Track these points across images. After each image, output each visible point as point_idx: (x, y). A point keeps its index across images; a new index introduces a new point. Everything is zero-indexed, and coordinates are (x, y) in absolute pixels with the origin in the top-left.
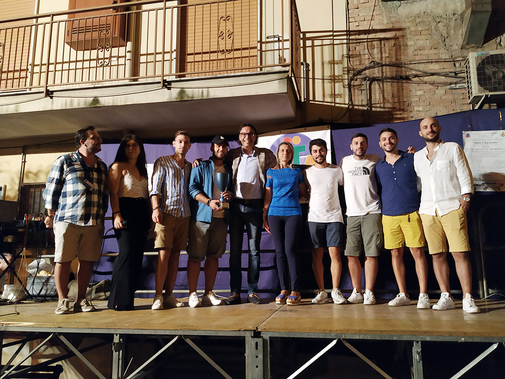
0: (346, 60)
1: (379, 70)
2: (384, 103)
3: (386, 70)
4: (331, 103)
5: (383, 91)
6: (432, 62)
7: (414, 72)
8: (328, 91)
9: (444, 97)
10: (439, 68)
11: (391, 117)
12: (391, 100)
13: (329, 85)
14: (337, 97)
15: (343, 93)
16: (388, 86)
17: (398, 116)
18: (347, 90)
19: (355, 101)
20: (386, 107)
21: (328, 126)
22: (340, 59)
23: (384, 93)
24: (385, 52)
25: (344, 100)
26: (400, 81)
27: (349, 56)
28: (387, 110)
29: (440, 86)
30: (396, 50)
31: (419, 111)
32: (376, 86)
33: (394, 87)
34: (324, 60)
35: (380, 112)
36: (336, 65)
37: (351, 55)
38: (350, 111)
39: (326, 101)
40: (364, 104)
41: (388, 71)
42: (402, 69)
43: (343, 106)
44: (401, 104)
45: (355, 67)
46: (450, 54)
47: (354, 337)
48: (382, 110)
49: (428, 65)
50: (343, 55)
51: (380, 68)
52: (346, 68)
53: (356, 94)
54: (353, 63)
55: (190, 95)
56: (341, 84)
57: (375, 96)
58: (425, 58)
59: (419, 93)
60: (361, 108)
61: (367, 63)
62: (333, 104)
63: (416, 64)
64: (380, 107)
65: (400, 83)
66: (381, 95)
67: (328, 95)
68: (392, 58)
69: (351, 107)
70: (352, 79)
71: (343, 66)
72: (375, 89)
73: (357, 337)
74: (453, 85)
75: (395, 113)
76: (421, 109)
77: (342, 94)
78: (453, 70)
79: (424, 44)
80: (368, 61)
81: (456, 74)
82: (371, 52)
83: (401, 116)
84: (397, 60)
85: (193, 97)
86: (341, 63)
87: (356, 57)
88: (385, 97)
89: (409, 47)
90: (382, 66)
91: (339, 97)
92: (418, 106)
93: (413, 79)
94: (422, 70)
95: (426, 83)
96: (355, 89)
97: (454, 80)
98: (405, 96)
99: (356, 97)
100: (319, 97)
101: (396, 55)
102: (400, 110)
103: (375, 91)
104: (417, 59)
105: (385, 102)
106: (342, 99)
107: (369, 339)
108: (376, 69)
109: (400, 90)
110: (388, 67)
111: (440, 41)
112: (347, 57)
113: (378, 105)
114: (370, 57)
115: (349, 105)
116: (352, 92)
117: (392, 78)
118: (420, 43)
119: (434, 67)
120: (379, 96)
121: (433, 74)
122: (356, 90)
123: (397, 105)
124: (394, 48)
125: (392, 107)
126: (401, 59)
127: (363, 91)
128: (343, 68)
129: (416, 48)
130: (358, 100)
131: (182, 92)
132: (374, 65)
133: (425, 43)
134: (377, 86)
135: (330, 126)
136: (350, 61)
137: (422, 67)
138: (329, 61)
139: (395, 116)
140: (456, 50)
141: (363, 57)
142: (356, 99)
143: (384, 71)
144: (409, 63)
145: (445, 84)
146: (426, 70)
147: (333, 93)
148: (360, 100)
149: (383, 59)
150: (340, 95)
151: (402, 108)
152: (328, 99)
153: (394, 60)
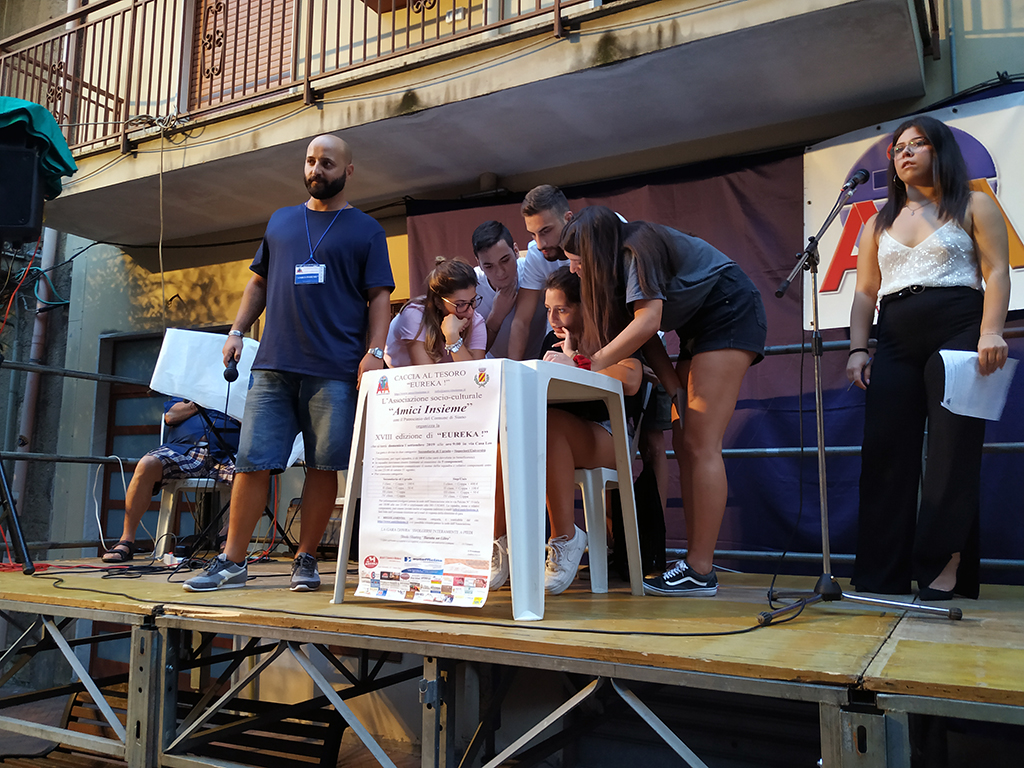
39: (1015, 26)
55: (628, 45)
85: (635, 49)
100: (993, 19)
131: (608, 41)
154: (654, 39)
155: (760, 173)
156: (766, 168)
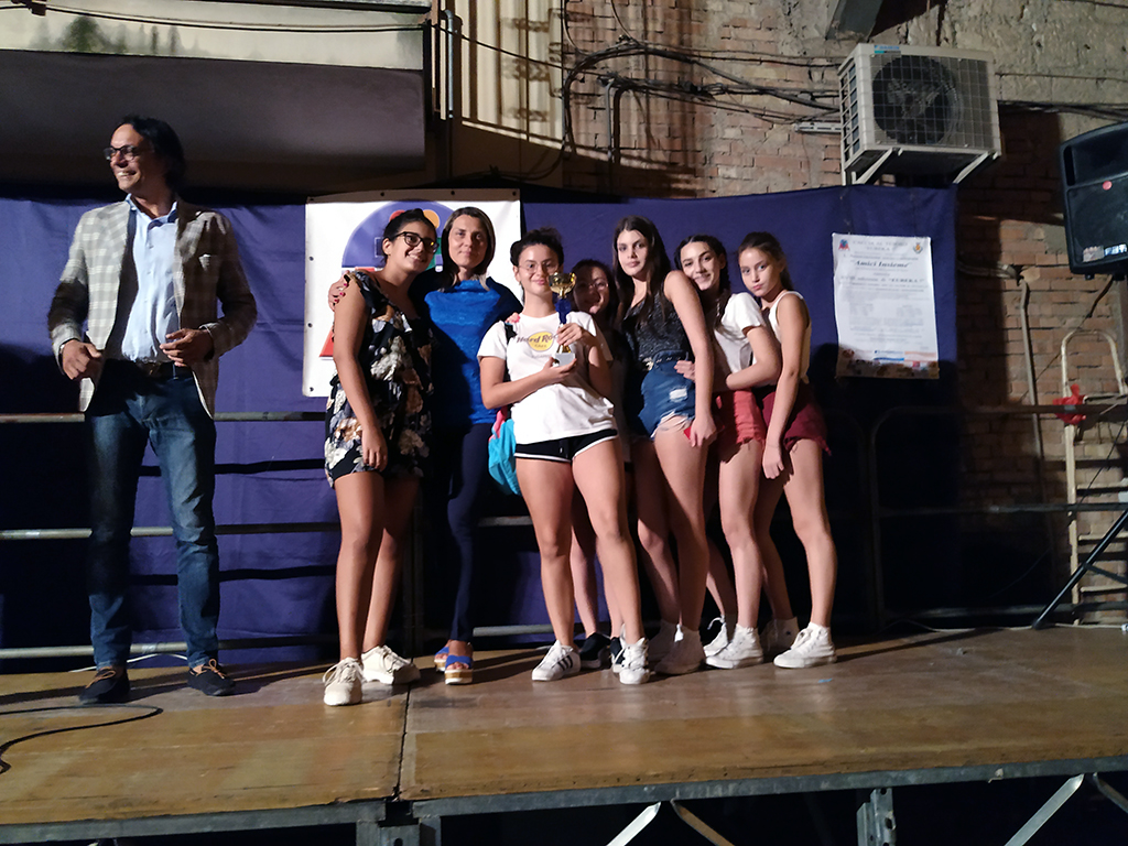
0: (557, 22)
1: (638, 61)
2: (649, 148)
3: (656, 65)
4: (519, 132)
5: (648, 119)
6: (761, 61)
7: (719, 80)
8: (510, 99)
9: (784, 151)
10: (776, 78)
11: (665, 185)
12: (665, 143)
13: (514, 82)
14: (535, 120)
15: (548, 109)
16: (659, 107)
17: (681, 186)
18: (559, 103)
19: (578, 134)
20: (653, 158)
21: (514, 190)
22: (544, 18)
23: (648, 123)
24: (655, 19)
25: (553, 129)
26: (688, 99)
27: (566, 15)
28: (655, 167)
29: (778, 123)
30: (681, 18)
31: (729, 178)
32: (630, 103)
33: (672, 111)
34: (503, 15)
35: (639, 170)
36: (532, 35)
37: (572, 13)
38: (567, 158)
39: (505, 124)
40: (599, 145)
41: (660, 69)
42: (692, 69)
43: (549, 143)
44: (687, 158)
45: (580, 47)
46: (801, 47)
47: (711, 791)
48: (644, 165)
49: (753, 67)
50: (550, 10)
51: (642, 57)
52: (557, 44)
53: (582, 117)
54: (576, 35)
56: (545, 84)
57: (629, 130)
58: (745, 49)
59: (731, 133)
60: (593, 154)
61: (610, 40)
62: (524, 137)
63: (724, 59)
64: (639, 158)
65: (687, 104)
66: (643, 127)
67: (510, 111)
68: (670, 36)
69: (568, 149)
70: (572, 78)
71: (551, 37)
72: (629, 109)
73: (719, 792)
74: (808, 124)
75: (675, 176)
76: (733, 173)
77: (546, 113)
78: (805, 86)
79: (744, 13)
80: (614, 35)
81: (813, 98)
82: (622, 12)
83: (689, 186)
84: (682, 43)
86: (546, 30)
87: (583, 20)
88: (653, 133)
89: (711, 15)
90: (647, 53)
91: (540, 118)
92: (729, 165)
93: (718, 98)
94: (739, 76)
95: (747, 112)
96: (578, 104)
97: (810, 111)
98: (698, 136)
99: (582, 124)
100: (486, 113)
101: (681, 32)
102: (687, 170)
103: (629, 115)
104: (729, 48)
105: (653, 146)
106: (548, 125)
107: (751, 793)
108: (632, 59)
109: (688, 120)
110: (660, 59)
111: (780, 11)
112: (561, 17)
113: (635, 153)
114: (619, 27)
115: (567, 144)
116: (573, 110)
117: (670, 87)
118: (737, 9)
119: (766, 75)
120: (639, 130)
121: (762, 91)
122: (582, 108)
123: (678, 158)
124: (675, 12)
125: (667, 160)
126: (690, 41)
127: (599, 112)
128: (552, 44)
129: (726, 20)
130: (587, 134)
131: (84, 27)
132: (628, 48)
133: (747, 11)
134: (633, 102)
135: (518, 191)
136: (567, 28)
137: (738, 70)
138: (514, 20)
139: (674, 186)
140: (815, 39)
141: (600, 23)
142: (582, 130)
143: (651, 68)
144: (710, 55)
145: (789, 119)
146: (746, 78)
147: (525, 106)
148: (592, 133)
149: (650, 35)
150: (542, 116)
151: (690, 166)
152: (511, 122)
153: (674, 41)
154: (148, 41)
155: (257, 215)
156: (263, 210)
